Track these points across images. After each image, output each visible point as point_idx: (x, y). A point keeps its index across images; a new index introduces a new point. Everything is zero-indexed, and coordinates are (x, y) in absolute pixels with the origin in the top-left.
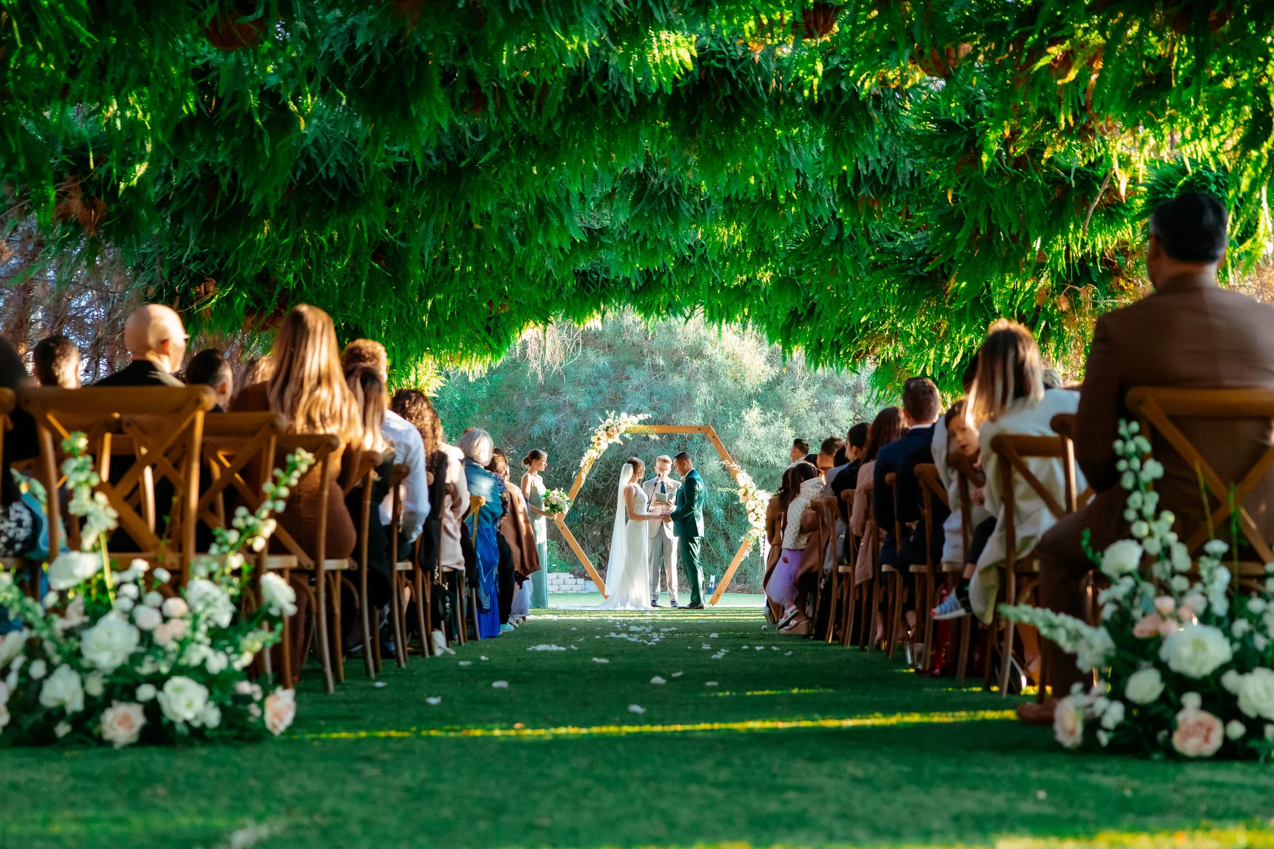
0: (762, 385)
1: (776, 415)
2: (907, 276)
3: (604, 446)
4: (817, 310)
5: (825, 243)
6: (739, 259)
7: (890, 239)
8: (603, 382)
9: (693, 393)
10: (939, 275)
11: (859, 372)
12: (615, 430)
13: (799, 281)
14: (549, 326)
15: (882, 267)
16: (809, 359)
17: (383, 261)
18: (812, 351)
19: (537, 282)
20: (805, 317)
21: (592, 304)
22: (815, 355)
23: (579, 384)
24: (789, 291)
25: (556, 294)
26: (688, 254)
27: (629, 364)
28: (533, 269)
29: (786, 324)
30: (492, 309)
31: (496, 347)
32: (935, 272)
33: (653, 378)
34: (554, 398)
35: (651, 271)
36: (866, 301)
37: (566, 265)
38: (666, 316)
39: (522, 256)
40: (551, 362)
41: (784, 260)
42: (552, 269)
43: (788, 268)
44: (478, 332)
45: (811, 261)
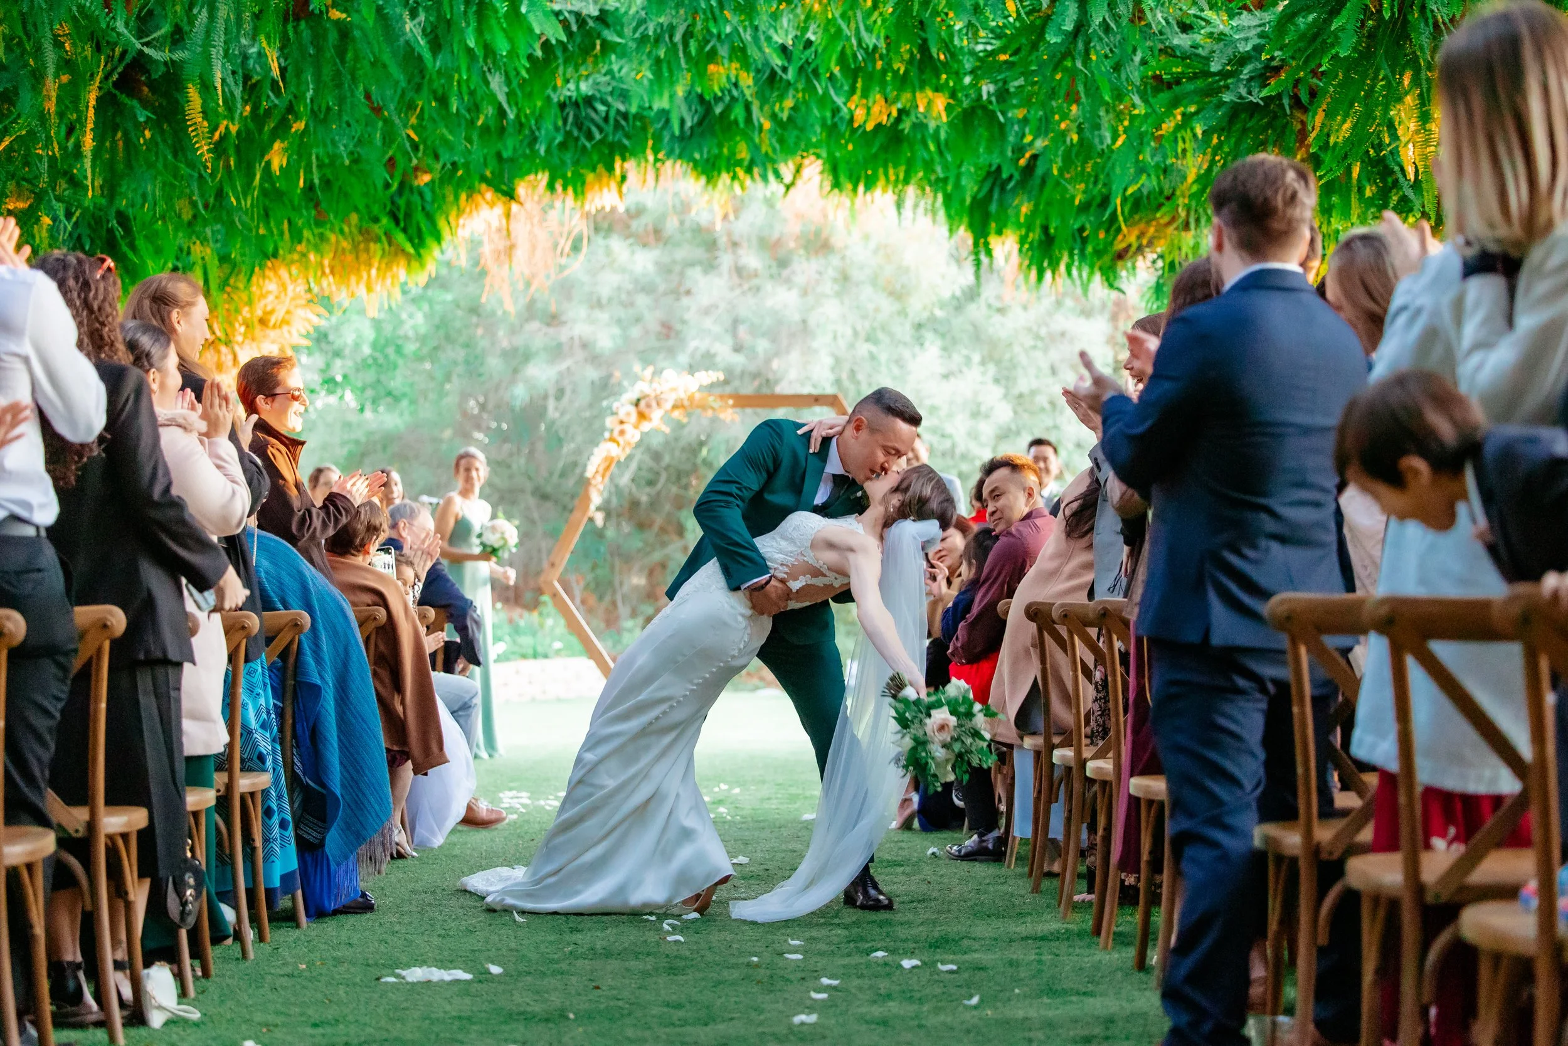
1: (968, 360)
2: (1221, 104)
3: (633, 435)
4: (1039, 171)
5: (1053, 38)
6: (884, 72)
7: (1185, 28)
8: (642, 301)
9: (812, 322)
10: (1286, 102)
11: (1123, 286)
12: (654, 404)
13: (1004, 113)
14: (515, 207)
15: (1169, 86)
16: (1027, 262)
17: (146, 89)
18: (1031, 248)
19: (480, 123)
20: (1018, 183)
21: (598, 162)
22: (1037, 254)
23: (598, 304)
24: (983, 132)
25: (526, 142)
26: (780, 63)
27: (692, 264)
28: (466, 98)
29: (980, 195)
30: (392, 177)
31: (411, 250)
32: (1279, 96)
33: (738, 291)
34: (551, 330)
35: (707, 97)
36: (1139, 152)
37: (536, 88)
38: (748, 182)
39: (439, 72)
40: (527, 272)
41: (971, 72)
42: (502, 98)
43: (980, 89)
44: (376, 220)
45: (1026, 74)
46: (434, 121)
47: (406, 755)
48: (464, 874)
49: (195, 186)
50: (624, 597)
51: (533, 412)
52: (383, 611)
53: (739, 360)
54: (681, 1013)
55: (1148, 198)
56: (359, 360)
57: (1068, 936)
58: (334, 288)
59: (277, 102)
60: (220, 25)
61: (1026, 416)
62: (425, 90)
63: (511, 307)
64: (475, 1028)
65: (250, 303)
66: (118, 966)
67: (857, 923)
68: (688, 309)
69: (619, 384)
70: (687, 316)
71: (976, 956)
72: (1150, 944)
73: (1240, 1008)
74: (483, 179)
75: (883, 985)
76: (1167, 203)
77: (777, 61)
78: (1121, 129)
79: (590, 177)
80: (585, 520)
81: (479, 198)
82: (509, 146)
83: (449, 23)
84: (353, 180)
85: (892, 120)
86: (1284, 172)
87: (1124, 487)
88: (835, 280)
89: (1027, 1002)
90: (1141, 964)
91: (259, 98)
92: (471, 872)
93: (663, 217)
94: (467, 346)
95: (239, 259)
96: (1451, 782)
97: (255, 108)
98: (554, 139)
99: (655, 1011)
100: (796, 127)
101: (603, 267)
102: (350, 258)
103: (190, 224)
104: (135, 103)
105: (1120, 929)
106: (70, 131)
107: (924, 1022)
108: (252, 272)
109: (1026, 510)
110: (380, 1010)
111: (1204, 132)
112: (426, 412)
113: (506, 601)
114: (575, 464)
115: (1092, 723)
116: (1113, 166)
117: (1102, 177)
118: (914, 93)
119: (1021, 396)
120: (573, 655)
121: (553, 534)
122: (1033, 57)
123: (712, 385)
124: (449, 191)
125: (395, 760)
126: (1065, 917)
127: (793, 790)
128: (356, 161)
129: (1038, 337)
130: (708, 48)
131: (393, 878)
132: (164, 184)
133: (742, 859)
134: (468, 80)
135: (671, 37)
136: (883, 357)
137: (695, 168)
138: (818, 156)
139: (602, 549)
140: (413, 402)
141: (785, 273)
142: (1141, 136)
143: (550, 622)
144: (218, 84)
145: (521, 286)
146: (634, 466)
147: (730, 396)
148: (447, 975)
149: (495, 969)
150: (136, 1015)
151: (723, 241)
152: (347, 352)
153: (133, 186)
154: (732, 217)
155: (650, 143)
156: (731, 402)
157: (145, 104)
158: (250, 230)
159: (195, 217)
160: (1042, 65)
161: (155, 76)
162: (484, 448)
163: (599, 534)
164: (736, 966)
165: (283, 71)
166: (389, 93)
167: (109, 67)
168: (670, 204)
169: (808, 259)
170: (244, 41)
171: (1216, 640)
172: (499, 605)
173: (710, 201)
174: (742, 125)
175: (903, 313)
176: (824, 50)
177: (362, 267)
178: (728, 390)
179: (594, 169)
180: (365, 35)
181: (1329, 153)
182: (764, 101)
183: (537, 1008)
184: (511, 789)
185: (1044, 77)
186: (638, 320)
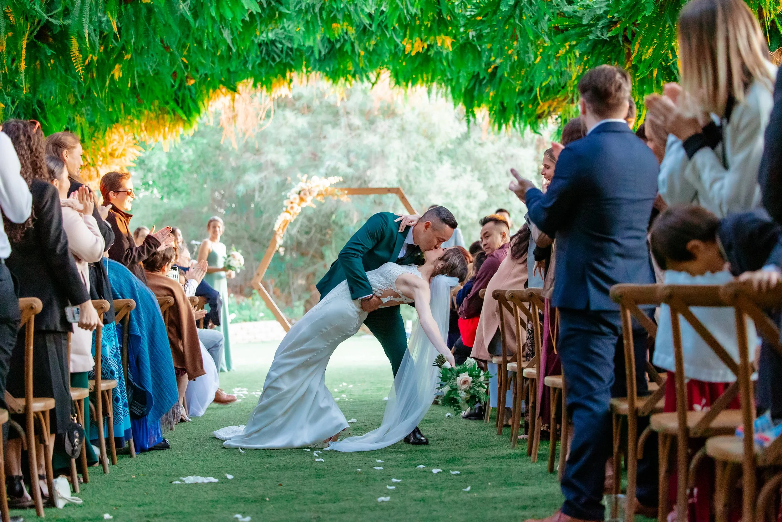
1: (465, 169)
2: (588, 40)
3: (298, 209)
4: (498, 75)
5: (504, 8)
6: (420, 26)
8: (302, 142)
9: (387, 151)
10: (620, 39)
11: (541, 132)
12: (308, 193)
13: (480, 46)
14: (237, 96)
15: (562, 31)
16: (493, 120)
17: (51, 39)
18: (495, 113)
19: (218, 54)
20: (488, 80)
21: (278, 73)
22: (498, 116)
23: (279, 144)
24: (470, 56)
25: (242, 64)
26: (368, 22)
27: (326, 123)
28: (211, 41)
29: (469, 88)
30: (175, 82)
31: (185, 118)
32: (617, 36)
33: (350, 136)
34: (256, 157)
35: (332, 40)
36: (548, 65)
37: (246, 36)
38: (353, 82)
39: (197, 29)
40: (243, 128)
41: (464, 26)
42: (229, 41)
43: (468, 34)
44: (167, 103)
45: (491, 26)
46: (195, 53)
47: (185, 371)
48: (214, 429)
49: (76, 88)
50: (295, 290)
51: (248, 198)
52: (172, 299)
53: (350, 171)
54: (322, 497)
55: (553, 87)
56: (160, 173)
57: (516, 456)
58: (147, 137)
59: (116, 44)
60: (87, 7)
61: (494, 197)
62: (191, 38)
63: (236, 146)
64: (219, 506)
65: (105, 145)
66: (41, 477)
67: (410, 452)
68: (325, 146)
69: (291, 184)
70: (324, 149)
71: (470, 467)
72: (556, 460)
73: (600, 490)
74: (221, 82)
75: (424, 481)
76: (562, 90)
77: (367, 21)
78: (538, 53)
79: (274, 80)
80: (274, 252)
81: (218, 91)
82: (234, 65)
83: (202, 4)
84: (156, 83)
85: (424, 50)
86: (614, 74)
87: (540, 232)
88: (398, 130)
89: (494, 489)
90: (551, 470)
91: (108, 42)
92: (218, 428)
93: (312, 99)
94: (214, 165)
95: (99, 124)
96: (704, 377)
97: (106, 48)
98: (256, 61)
99: (309, 496)
100: (377, 54)
101: (282, 125)
102: (155, 122)
103: (74, 106)
104: (46, 46)
105: (541, 452)
106: (13, 60)
107: (443, 500)
108: (106, 130)
109: (502, 244)
110: (172, 498)
111: (580, 54)
112: (194, 199)
113: (236, 293)
114: (269, 224)
115: (527, 350)
116: (535, 72)
117: (529, 77)
118: (435, 37)
119: (491, 187)
120: (269, 320)
121: (258, 260)
122: (494, 18)
123: (338, 184)
124: (203, 88)
125: (179, 373)
126: (514, 447)
127: (379, 385)
128: (156, 74)
129: (499, 158)
130: (332, 15)
131: (179, 432)
132: (61, 86)
133: (353, 420)
134: (212, 33)
135: (313, 10)
136: (422, 169)
137: (327, 75)
138: (388, 69)
139: (283, 266)
140: (188, 194)
141: (373, 127)
142: (549, 57)
143: (257, 303)
144: (87, 36)
145: (241, 135)
146: (298, 225)
147: (346, 189)
148: (206, 480)
149: (230, 477)
150: (50, 502)
151: (342, 111)
152: (154, 169)
153: (45, 88)
154: (345, 99)
155: (304, 63)
156: (346, 192)
157: (50, 46)
158: (104, 109)
159: (76, 103)
160: (498, 22)
161: (55, 32)
162: (223, 217)
163: (282, 259)
164: (350, 473)
165: (119, 29)
166: (173, 39)
167: (32, 28)
168: (315, 93)
169: (384, 120)
170: (99, 15)
171: (593, 307)
172: (232, 295)
173: (335, 91)
174: (350, 53)
175: (432, 146)
176: (391, 15)
177: (161, 127)
178: (345, 186)
179: (276, 76)
180: (160, 12)
181: (642, 64)
182: (361, 41)
183: (250, 495)
184: (238, 387)
185: (500, 27)
186: (299, 151)
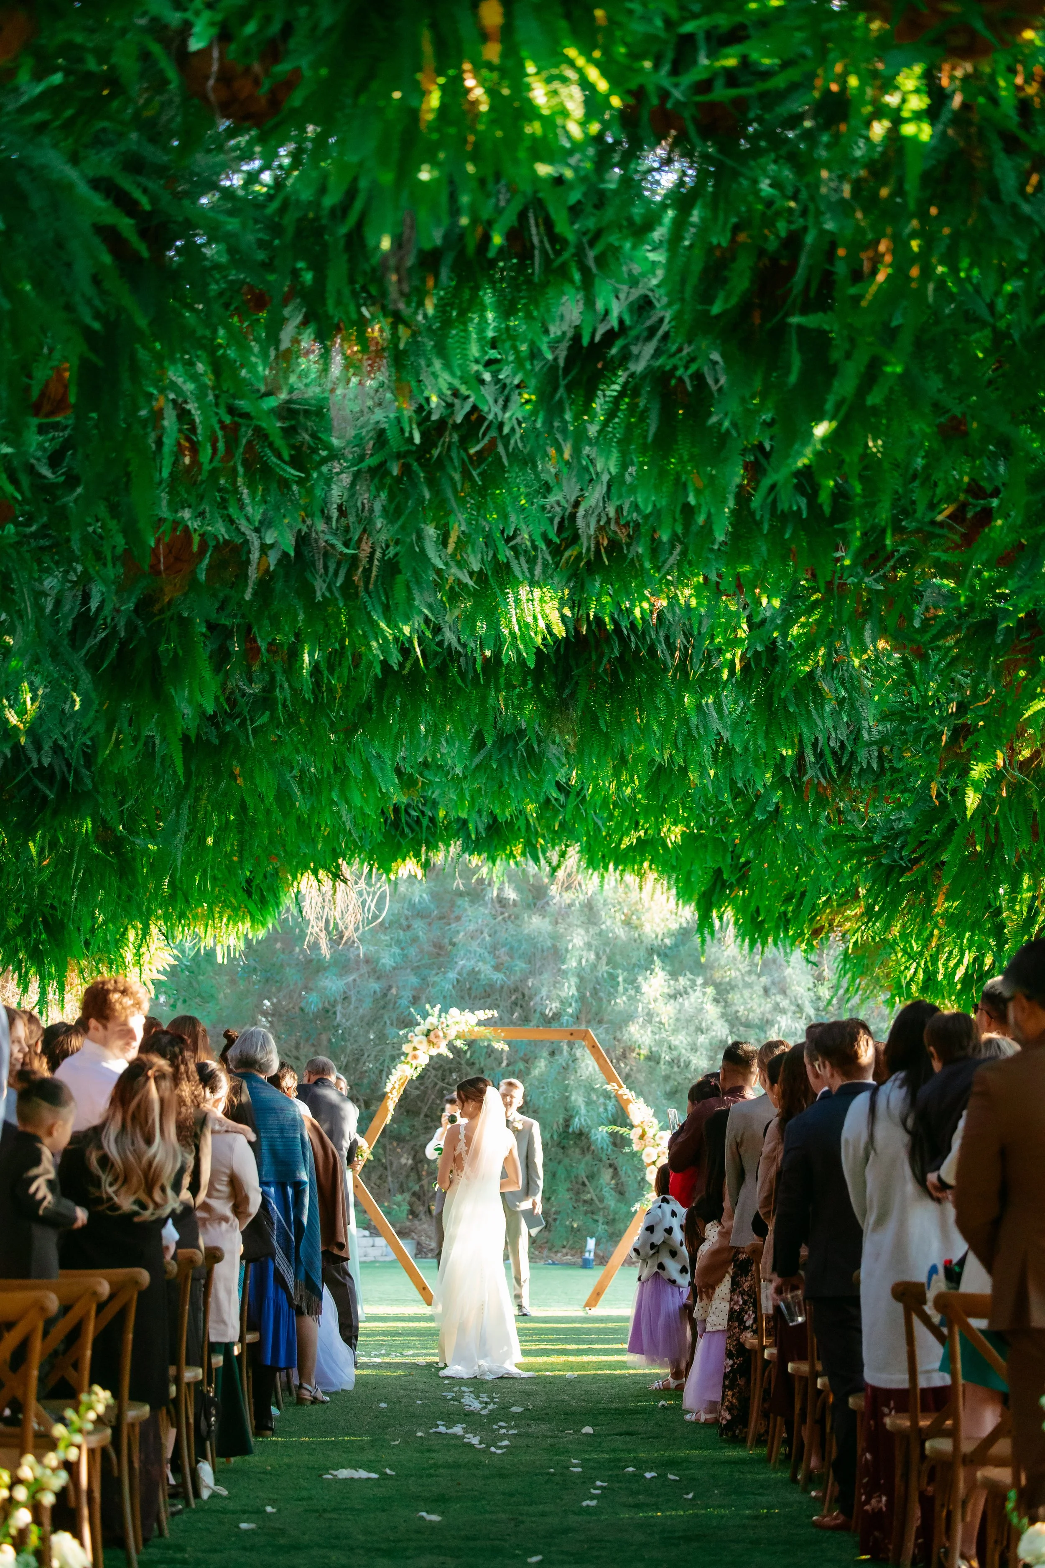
0: (672, 935)
1: (694, 982)
3: (423, 1060)
5: (759, 816)
8: (419, 926)
9: (561, 946)
12: (442, 1035)
14: (340, 884)
19: (326, 834)
26: (554, 793)
29: (705, 888)
33: (500, 918)
68: (457, 933)
70: (456, 939)
71: (692, 1471)
77: (552, 792)
80: (383, 1126)
90: (794, 1479)
118: (657, 821)
138: (580, 845)
148: (363, 1475)
156: (503, 1034)
186: (415, 940)
